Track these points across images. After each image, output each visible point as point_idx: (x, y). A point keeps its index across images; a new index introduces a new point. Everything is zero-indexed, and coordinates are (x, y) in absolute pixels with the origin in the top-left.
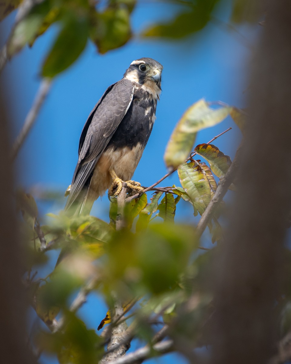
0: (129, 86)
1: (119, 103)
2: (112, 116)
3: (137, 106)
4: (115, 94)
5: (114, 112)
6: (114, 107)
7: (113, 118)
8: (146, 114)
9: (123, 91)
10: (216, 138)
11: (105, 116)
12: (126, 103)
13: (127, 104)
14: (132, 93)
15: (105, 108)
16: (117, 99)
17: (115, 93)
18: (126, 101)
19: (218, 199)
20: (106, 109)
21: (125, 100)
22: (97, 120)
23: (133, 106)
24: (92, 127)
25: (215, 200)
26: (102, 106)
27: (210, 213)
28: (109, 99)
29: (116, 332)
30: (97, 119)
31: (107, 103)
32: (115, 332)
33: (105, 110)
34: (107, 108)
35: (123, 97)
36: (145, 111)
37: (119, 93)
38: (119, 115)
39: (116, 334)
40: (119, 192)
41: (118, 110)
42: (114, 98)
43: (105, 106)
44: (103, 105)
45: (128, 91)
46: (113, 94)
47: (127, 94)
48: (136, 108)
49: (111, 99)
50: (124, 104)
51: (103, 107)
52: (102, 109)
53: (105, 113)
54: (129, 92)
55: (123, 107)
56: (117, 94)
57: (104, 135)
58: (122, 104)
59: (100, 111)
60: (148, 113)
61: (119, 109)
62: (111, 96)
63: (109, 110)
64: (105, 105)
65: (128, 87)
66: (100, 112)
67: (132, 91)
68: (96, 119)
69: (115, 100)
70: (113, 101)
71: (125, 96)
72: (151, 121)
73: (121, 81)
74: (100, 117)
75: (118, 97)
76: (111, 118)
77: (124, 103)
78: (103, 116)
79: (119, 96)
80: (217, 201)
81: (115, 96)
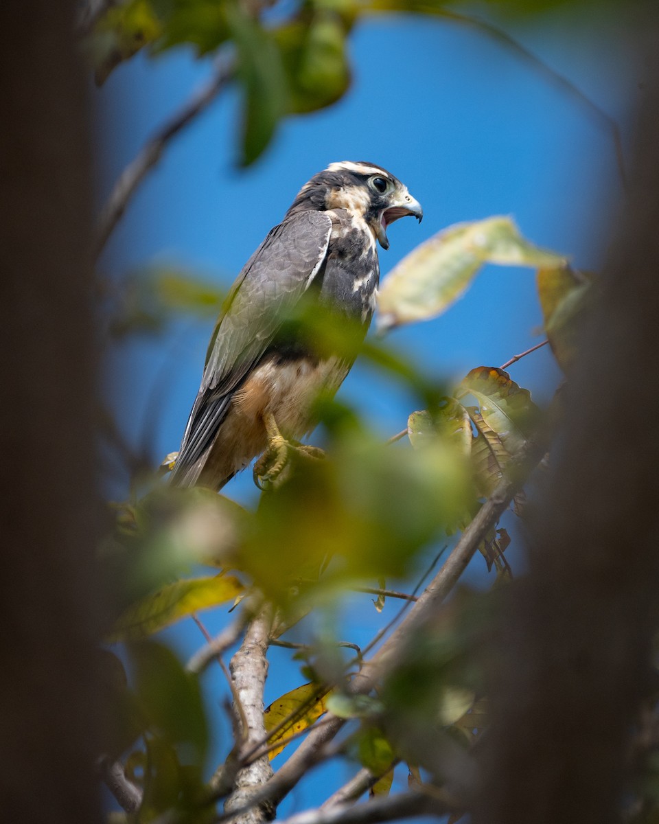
0: (320, 225)
1: (294, 264)
2: (277, 291)
3: (334, 270)
4: (287, 243)
5: (282, 282)
6: (283, 271)
7: (278, 296)
8: (356, 289)
9: (304, 236)
10: (517, 359)
11: (260, 292)
12: (311, 262)
13: (311, 267)
14: (326, 242)
15: (262, 274)
16: (288, 255)
17: (287, 240)
18: (311, 259)
19: (505, 496)
20: (264, 277)
21: (308, 256)
22: (244, 300)
23: (326, 270)
24: (232, 315)
25: (498, 497)
26: (257, 270)
27: (483, 527)
28: (273, 255)
29: (245, 783)
30: (242, 297)
31: (268, 263)
32: (243, 782)
33: (262, 278)
34: (267, 274)
35: (304, 249)
36: (353, 281)
37: (296, 241)
38: (292, 290)
39: (245, 786)
40: (277, 470)
41: (291, 279)
42: (284, 251)
43: (262, 270)
44: (259, 268)
45: (317, 236)
46: (281, 244)
47: (314, 243)
48: (332, 275)
49: (277, 255)
50: (306, 265)
51: (258, 272)
52: (255, 276)
53: (262, 286)
54: (317, 239)
55: (304, 271)
56: (290, 244)
57: (258, 336)
58: (300, 265)
59: (252, 280)
60: (360, 288)
61: (293, 277)
62: (278, 248)
63: (269, 279)
64: (262, 267)
65: (316, 227)
66: (250, 282)
67: (325, 237)
68: (240, 299)
69: (285, 256)
70: (281, 258)
71: (308, 248)
72: (367, 305)
73: (303, 215)
74: (250, 294)
75: (292, 251)
76: (275, 295)
77: (306, 262)
78: (257, 290)
79: (295, 248)
80: (501, 501)
81: (285, 248)
